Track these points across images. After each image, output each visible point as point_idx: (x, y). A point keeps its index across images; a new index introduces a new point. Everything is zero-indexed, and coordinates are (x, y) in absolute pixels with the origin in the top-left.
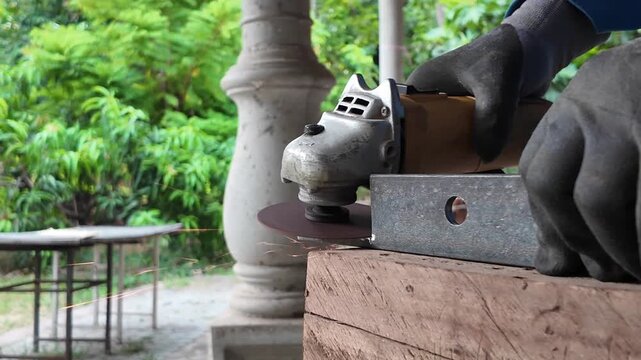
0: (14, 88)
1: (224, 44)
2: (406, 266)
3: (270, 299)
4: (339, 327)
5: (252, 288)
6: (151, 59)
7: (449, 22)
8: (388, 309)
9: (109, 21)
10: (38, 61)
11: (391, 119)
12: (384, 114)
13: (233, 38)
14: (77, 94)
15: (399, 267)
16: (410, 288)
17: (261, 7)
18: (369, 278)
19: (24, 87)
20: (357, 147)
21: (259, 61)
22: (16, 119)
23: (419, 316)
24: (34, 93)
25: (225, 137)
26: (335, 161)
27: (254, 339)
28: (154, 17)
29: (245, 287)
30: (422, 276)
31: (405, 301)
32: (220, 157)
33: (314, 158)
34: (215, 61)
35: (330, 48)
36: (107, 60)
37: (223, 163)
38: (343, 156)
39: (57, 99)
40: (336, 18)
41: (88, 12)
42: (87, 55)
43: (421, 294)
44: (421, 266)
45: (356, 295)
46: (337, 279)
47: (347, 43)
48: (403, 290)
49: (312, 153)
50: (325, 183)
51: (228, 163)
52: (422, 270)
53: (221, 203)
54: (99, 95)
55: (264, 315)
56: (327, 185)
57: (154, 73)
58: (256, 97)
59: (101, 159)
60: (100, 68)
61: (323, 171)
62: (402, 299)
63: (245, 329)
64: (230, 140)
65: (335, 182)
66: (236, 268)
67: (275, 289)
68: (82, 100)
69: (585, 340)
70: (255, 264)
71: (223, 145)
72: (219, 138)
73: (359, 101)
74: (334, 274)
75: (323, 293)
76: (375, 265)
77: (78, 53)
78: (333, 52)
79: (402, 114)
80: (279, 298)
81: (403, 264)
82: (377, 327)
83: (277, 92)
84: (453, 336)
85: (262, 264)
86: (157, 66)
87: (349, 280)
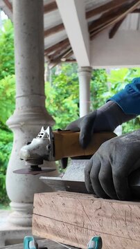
1: (7, 99)
2: (63, 197)
3: (25, 218)
5: (18, 213)
7: (112, 89)
13: (12, 96)
17: (24, 91)
18: (52, 201)
21: (23, 114)
23: (66, 213)
25: (7, 142)
29: (15, 213)
30: (67, 200)
32: (4, 152)
34: (3, 106)
35: (57, 100)
37: (6, 155)
40: (61, 86)
43: (67, 206)
46: (43, 202)
47: (65, 98)
48: (62, 205)
51: (8, 154)
52: (67, 198)
53: (5, 174)
55: (23, 225)
58: (21, 129)
62: (62, 208)
64: (10, 143)
66: (11, 204)
69: (107, 217)
70: (19, 202)
71: (6, 146)
72: (4, 142)
73: (42, 134)
75: (39, 207)
76: (54, 197)
78: (59, 102)
79: (53, 136)
82: (54, 217)
83: (30, 127)
84: (75, 218)
85: (22, 202)
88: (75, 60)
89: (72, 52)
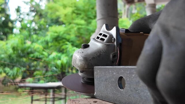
0: (44, 43)
6: (81, 34)
9: (70, 23)
10: (51, 36)
11: (115, 43)
12: (113, 41)
14: (61, 44)
19: (47, 43)
20: (100, 55)
22: (45, 51)
24: (50, 44)
26: (90, 60)
28: (83, 22)
33: (82, 58)
36: (69, 34)
38: (93, 58)
39: (56, 46)
41: (65, 21)
42: (64, 33)
49: (81, 56)
50: (86, 69)
54: (67, 44)
56: (87, 70)
57: (82, 38)
59: (67, 63)
60: (68, 37)
61: (85, 64)
65: (90, 69)
68: (62, 46)
73: (104, 35)
77: (62, 33)
79: (120, 41)
86: (83, 36)
88: (144, 1)
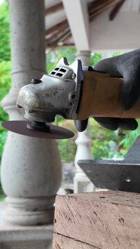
2: (119, 205)
3: (24, 215)
4: (75, 243)
5: (15, 210)
8: (107, 232)
11: (76, 80)
12: (73, 77)
15: (114, 206)
16: (121, 220)
17: (22, 66)
18: (95, 213)
23: (128, 238)
26: (43, 97)
27: (16, 237)
29: (12, 209)
30: (129, 212)
31: (118, 228)
43: (130, 224)
44: (128, 206)
45: (86, 223)
46: (75, 213)
48: (117, 221)
50: (36, 108)
52: (129, 208)
55: (22, 225)
56: (38, 110)
61: (36, 102)
62: (117, 226)
63: (11, 232)
66: (7, 199)
67: (27, 210)
70: (16, 197)
73: (62, 70)
74: (72, 209)
75: (65, 221)
76: (99, 204)
79: (82, 78)
80: (30, 215)
81: (117, 204)
82: (100, 243)
85: (20, 197)
87: (82, 213)
88: (73, 44)
89: (71, 35)
